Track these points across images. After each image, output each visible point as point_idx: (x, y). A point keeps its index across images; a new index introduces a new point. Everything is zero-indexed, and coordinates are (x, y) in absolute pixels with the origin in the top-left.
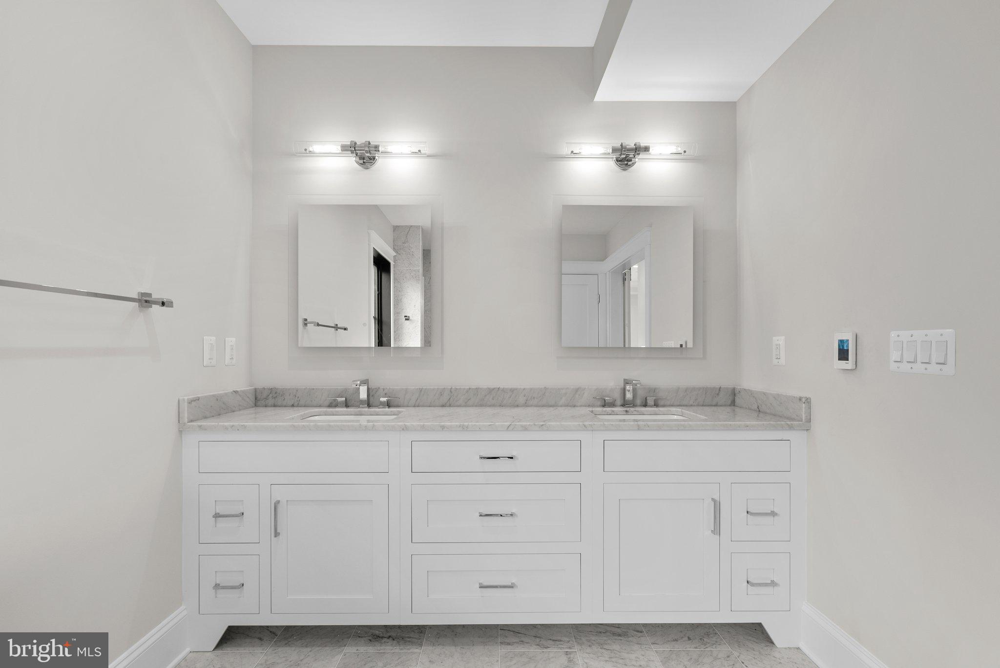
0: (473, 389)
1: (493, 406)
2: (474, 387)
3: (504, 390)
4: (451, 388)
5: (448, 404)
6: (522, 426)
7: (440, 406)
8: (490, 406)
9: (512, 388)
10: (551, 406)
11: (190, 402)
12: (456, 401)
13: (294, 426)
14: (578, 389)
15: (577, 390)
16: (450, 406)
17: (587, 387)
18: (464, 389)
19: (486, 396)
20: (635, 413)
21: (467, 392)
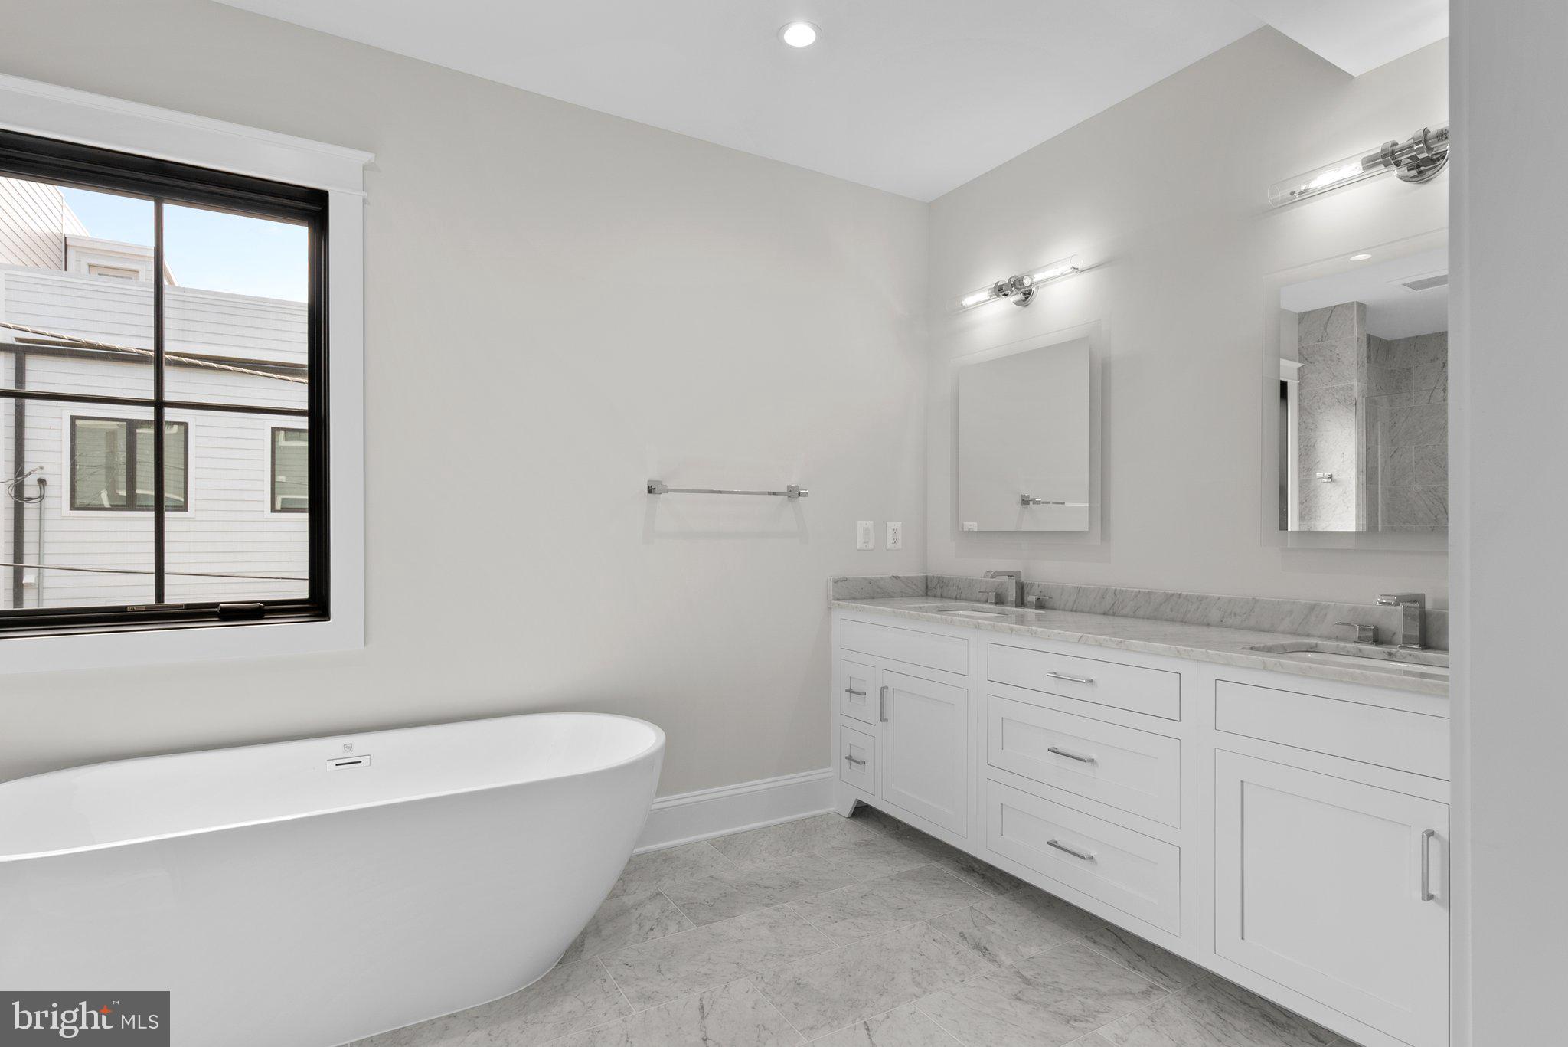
0: (1144, 593)
1: (1172, 620)
2: (1144, 590)
3: (1188, 598)
4: (1116, 590)
5: (1111, 612)
6: (1096, 640)
7: (1101, 614)
8: (1167, 620)
9: (1199, 596)
10: (1263, 631)
11: (836, 582)
12: (1122, 609)
13: (894, 612)
14: (1315, 605)
15: (1312, 608)
16: (1114, 614)
17: (1333, 603)
18: (1132, 592)
19: (1161, 604)
20: (1410, 659)
21: (1136, 596)
